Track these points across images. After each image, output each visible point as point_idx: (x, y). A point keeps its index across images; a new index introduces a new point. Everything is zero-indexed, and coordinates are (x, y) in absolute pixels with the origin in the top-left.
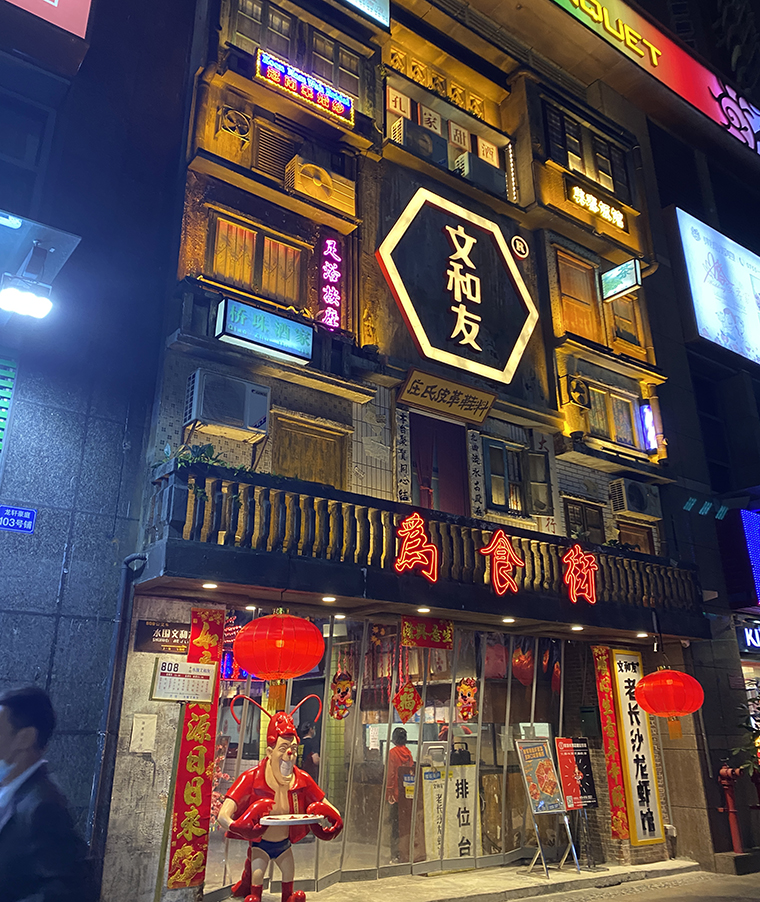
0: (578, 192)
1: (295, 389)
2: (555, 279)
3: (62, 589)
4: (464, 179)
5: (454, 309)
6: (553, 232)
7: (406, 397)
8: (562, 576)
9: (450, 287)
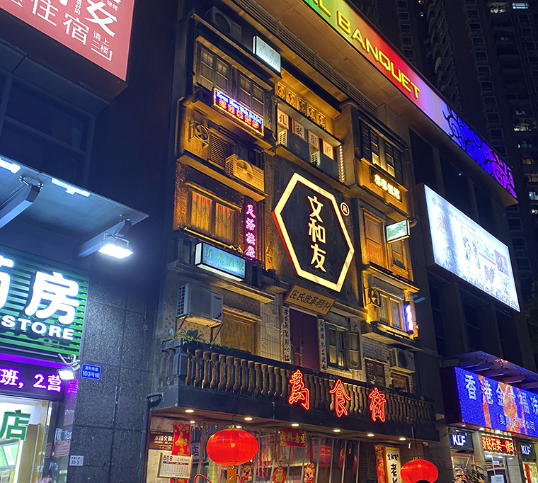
0: (377, 177)
1: (232, 294)
2: (363, 229)
3: (115, 413)
4: (317, 168)
5: (312, 246)
6: (363, 201)
7: (289, 300)
8: (368, 406)
9: (310, 234)
